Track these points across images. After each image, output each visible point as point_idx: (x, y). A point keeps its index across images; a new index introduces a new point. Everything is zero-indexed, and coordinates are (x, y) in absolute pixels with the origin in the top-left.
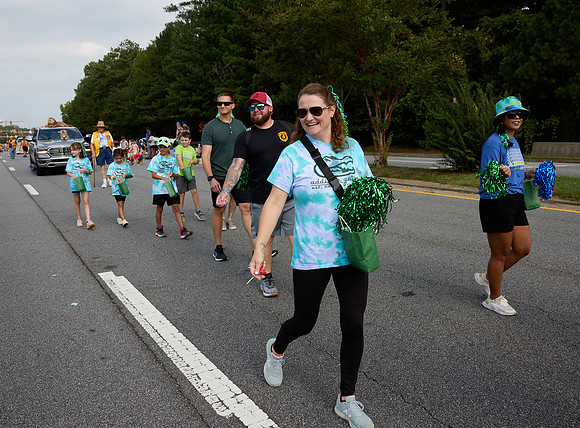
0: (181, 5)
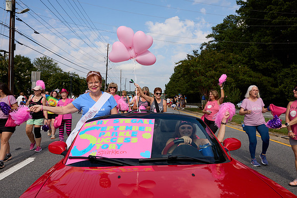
0: (209, 42)
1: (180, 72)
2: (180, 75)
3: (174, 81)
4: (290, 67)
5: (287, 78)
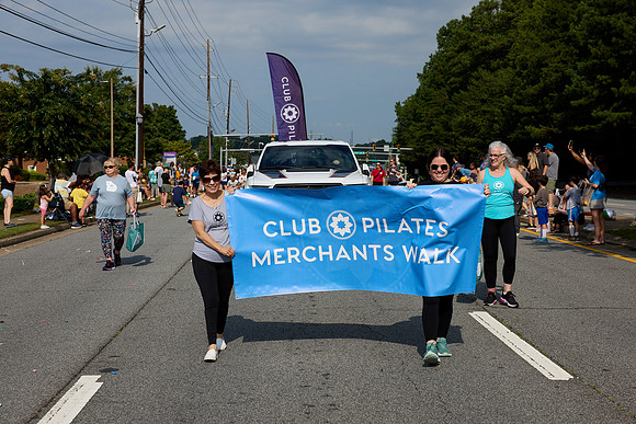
2: (466, 58)
3: (439, 86)
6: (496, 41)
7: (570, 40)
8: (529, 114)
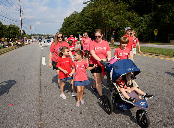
0: (87, 2)
1: (68, 21)
3: (65, 27)
4: (143, 16)
5: (142, 23)
6: (72, 20)
7: (82, 21)
8: (78, 31)
